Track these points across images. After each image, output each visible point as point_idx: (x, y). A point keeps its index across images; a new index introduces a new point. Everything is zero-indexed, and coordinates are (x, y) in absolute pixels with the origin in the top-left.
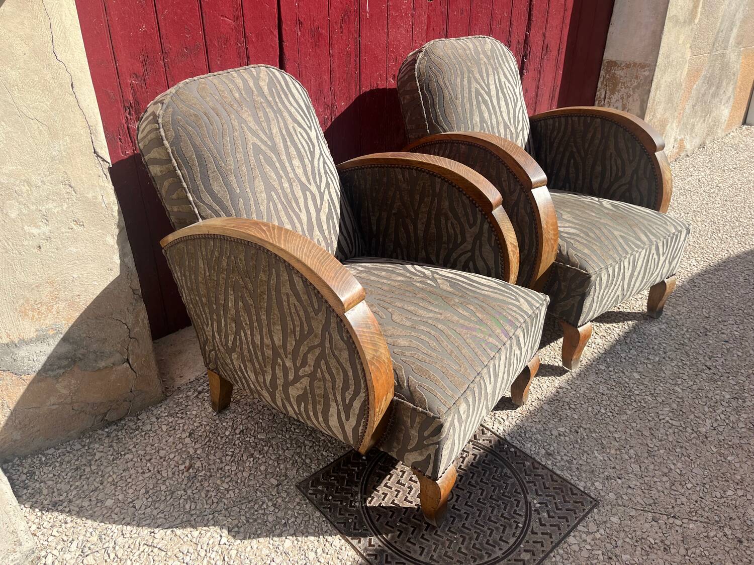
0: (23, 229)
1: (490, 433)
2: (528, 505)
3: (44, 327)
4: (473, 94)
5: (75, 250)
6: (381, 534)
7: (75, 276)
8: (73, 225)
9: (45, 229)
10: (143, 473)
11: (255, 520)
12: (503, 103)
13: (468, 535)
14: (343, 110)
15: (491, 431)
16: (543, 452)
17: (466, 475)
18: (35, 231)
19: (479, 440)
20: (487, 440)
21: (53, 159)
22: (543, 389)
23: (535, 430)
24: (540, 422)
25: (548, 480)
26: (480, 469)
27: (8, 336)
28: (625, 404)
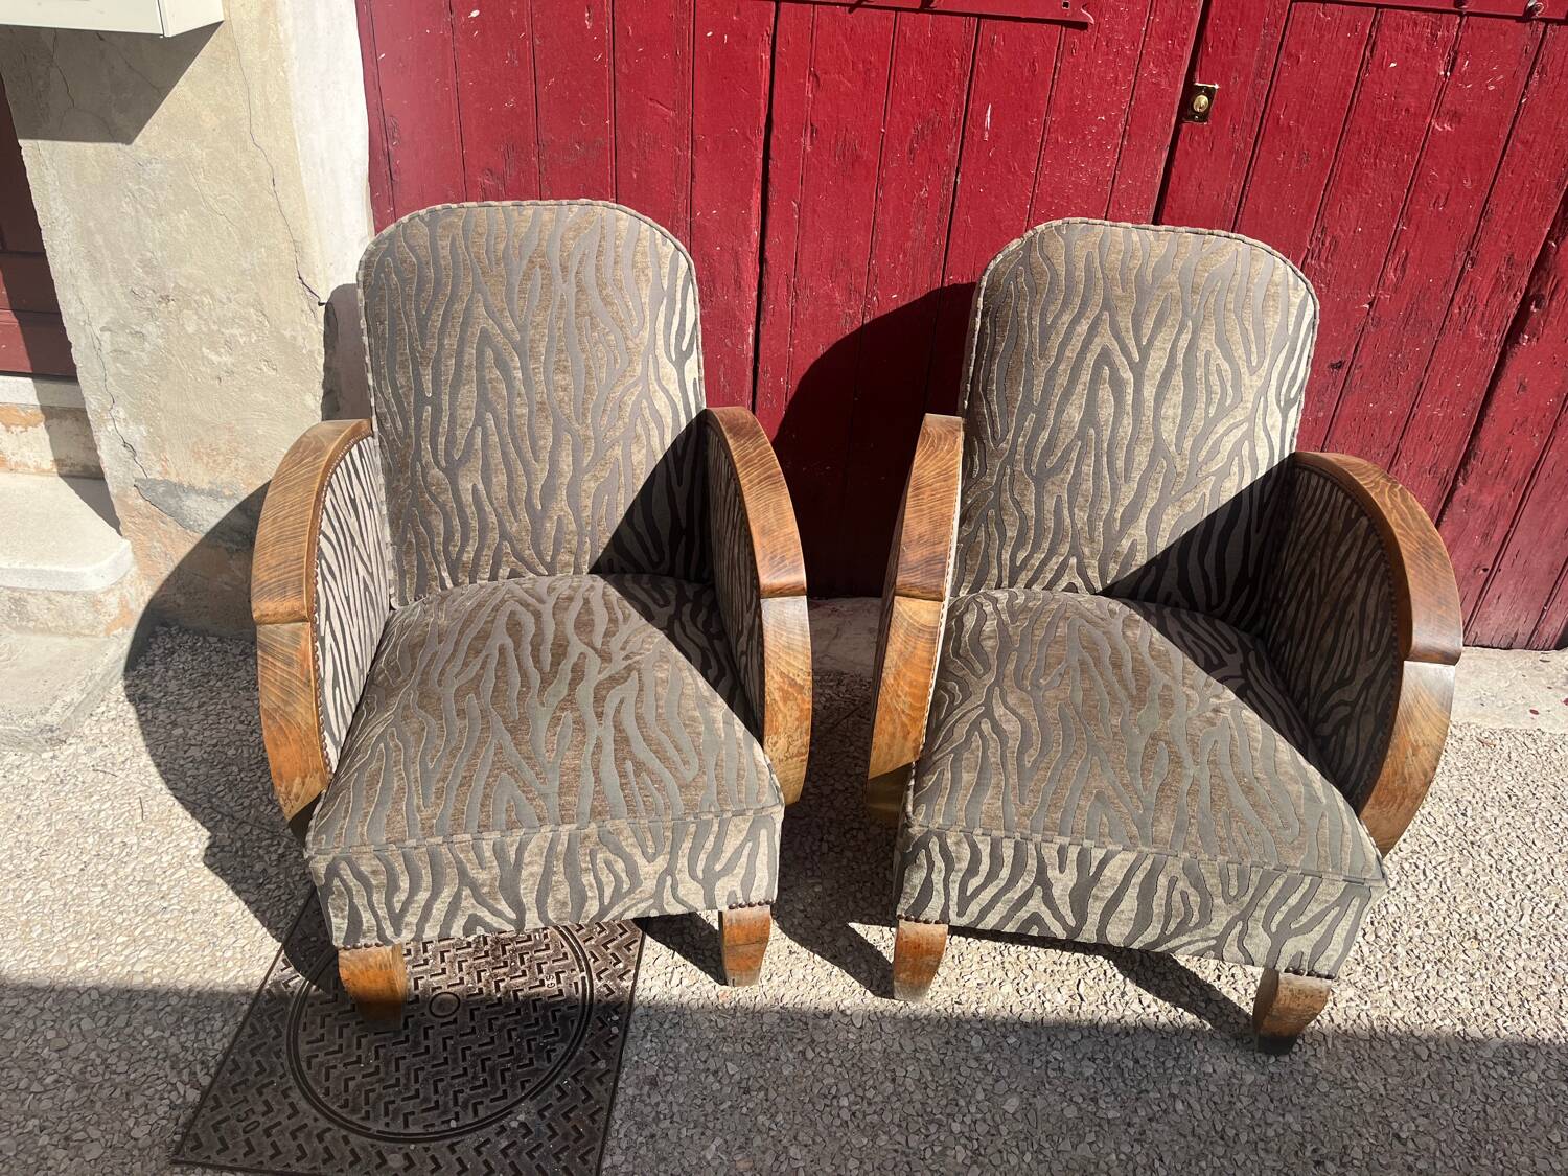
0: (200, 350)
1: (630, 984)
2: (508, 1111)
3: (219, 482)
4: (1091, 359)
5: (263, 398)
6: (313, 983)
7: (260, 432)
8: (263, 365)
9: (227, 359)
10: (242, 722)
11: (243, 856)
12: (1175, 397)
13: (387, 1073)
14: (892, 307)
15: (634, 984)
16: (652, 1071)
17: (509, 1005)
18: (214, 357)
19: (600, 979)
20: (609, 989)
21: (243, 272)
22: (815, 991)
23: (694, 1035)
24: (722, 1030)
25: (586, 1109)
26: (535, 1015)
27: (178, 475)
28: (899, 1126)
